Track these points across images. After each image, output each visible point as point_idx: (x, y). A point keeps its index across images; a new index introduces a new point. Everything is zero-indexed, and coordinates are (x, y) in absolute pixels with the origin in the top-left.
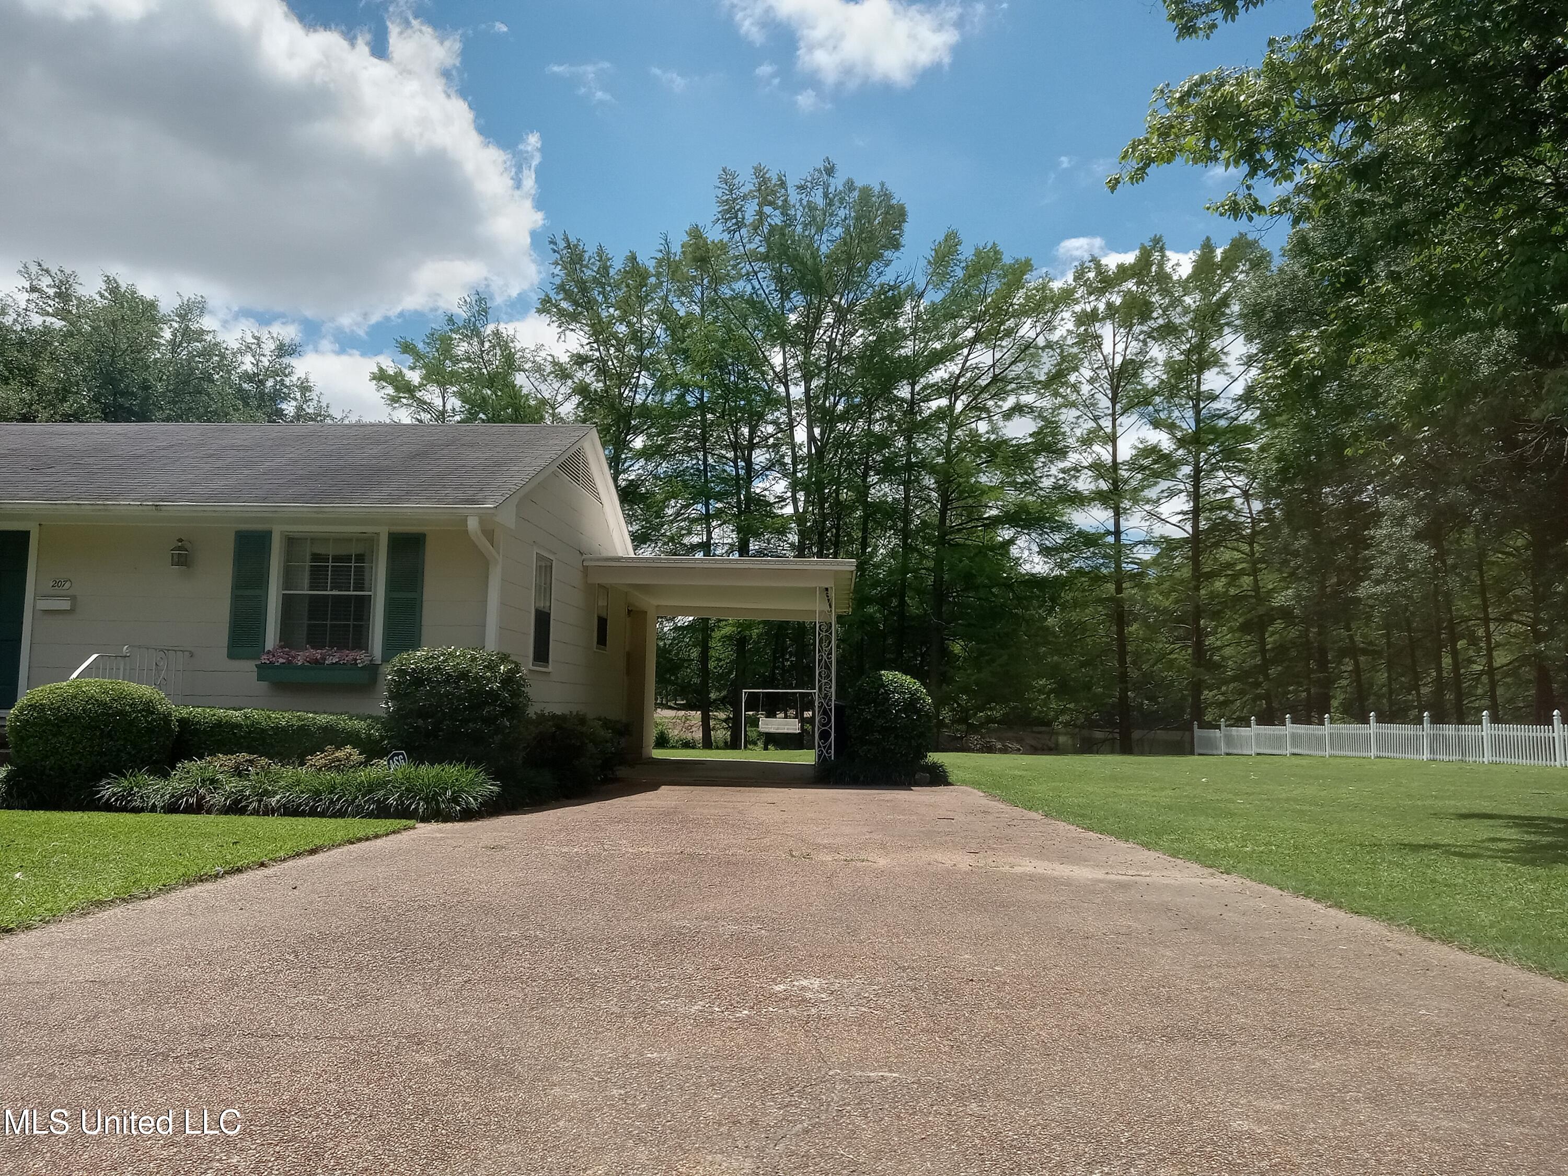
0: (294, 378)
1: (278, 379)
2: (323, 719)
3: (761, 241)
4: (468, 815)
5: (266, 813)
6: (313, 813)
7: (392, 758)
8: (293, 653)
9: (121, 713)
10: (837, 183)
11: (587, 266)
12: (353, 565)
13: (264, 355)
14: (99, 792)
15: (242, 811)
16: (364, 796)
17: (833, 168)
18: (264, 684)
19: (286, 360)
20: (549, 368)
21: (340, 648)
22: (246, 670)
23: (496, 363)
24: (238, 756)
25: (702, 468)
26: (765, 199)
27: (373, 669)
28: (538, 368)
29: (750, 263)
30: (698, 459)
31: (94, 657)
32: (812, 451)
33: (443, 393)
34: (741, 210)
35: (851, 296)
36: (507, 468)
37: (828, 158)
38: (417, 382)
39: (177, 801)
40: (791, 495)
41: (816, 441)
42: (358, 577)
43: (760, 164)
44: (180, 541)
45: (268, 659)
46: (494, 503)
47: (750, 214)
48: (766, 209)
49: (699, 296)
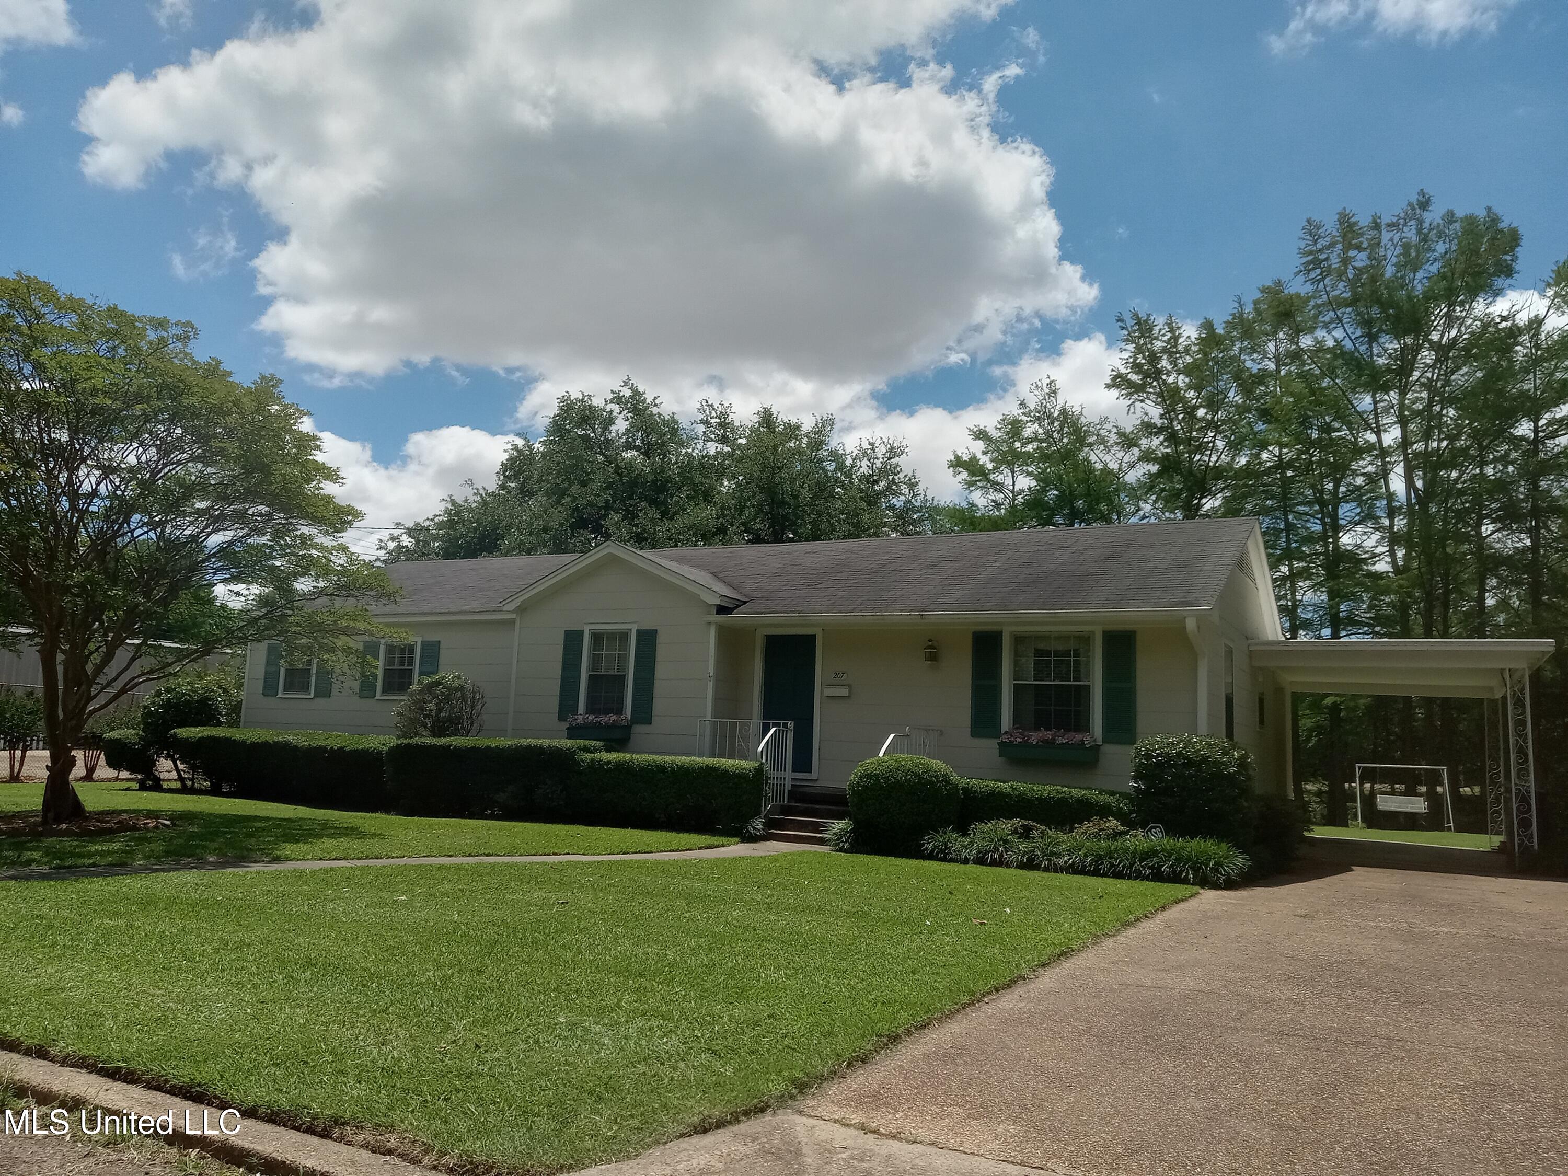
0: (901, 475)
1: (890, 478)
2: (1076, 793)
3: (1345, 287)
5: (1056, 871)
6: (1096, 873)
7: (1150, 830)
8: (1026, 733)
9: (930, 783)
10: (1433, 216)
11: (1157, 338)
12: (1072, 659)
13: (877, 459)
14: (924, 845)
15: (1037, 867)
16: (1141, 861)
17: (1428, 200)
18: (1003, 759)
19: (894, 461)
20: (1113, 438)
21: (1068, 730)
22: (988, 747)
23: (1065, 440)
24: (1015, 821)
25: (1282, 527)
26: (1350, 243)
27: (1096, 748)
28: (1102, 441)
29: (1334, 310)
30: (1277, 518)
31: (892, 736)
32: (1413, 501)
33: (1013, 473)
34: (1326, 259)
35: (1454, 333)
36: (1199, 569)
37: (1422, 190)
38: (990, 466)
39: (984, 855)
40: (1387, 549)
41: (1416, 490)
42: (1077, 670)
43: (1345, 209)
44: (930, 641)
45: (1005, 739)
46: (1208, 604)
47: (1335, 261)
48: (1352, 253)
49: (1274, 351)
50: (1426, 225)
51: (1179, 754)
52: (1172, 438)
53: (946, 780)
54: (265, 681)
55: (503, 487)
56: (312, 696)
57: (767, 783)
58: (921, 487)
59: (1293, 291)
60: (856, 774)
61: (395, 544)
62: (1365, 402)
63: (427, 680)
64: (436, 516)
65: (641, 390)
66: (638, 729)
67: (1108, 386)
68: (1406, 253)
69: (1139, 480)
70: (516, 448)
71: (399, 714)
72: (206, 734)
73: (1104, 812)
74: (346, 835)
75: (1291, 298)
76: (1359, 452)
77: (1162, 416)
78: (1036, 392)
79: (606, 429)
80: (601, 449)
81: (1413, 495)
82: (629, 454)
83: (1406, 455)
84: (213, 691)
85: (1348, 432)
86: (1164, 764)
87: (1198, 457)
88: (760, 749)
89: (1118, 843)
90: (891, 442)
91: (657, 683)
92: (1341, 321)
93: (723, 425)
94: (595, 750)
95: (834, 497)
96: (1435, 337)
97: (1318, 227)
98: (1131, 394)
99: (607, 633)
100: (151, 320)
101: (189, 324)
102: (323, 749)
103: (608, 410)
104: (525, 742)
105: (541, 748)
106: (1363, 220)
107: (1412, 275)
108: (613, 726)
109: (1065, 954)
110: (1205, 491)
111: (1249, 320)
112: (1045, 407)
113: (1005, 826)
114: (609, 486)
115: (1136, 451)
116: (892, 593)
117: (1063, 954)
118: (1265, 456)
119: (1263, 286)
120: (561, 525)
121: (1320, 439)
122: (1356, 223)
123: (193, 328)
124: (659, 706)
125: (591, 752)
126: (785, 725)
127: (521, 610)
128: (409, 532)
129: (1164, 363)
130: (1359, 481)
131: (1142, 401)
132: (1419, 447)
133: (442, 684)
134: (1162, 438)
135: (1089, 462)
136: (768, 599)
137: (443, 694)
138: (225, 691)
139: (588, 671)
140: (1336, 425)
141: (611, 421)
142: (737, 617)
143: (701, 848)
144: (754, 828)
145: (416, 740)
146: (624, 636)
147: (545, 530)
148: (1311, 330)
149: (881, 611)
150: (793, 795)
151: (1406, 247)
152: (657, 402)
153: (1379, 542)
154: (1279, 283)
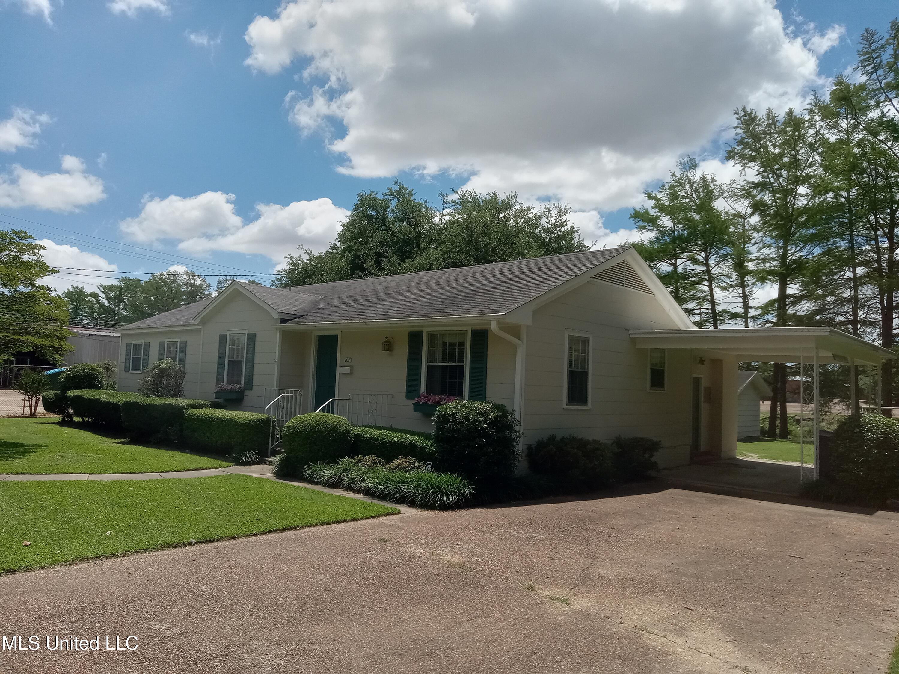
1: (558, 229)
7: (427, 466)
8: (429, 397)
9: (320, 431)
11: (758, 125)
12: (457, 348)
13: (552, 217)
18: (417, 414)
28: (734, 195)
29: (885, 93)
44: (387, 338)
45: (416, 400)
47: (886, 58)
54: (125, 364)
56: (141, 372)
63: (155, 365)
66: (247, 393)
79: (385, 211)
91: (255, 365)
92: (891, 100)
97: (874, 33)
99: (236, 336)
108: (237, 392)
112: (687, 176)
124: (256, 379)
127: (204, 323)
131: (750, 167)
139: (228, 358)
141: (387, 206)
144: (246, 457)
146: (243, 337)
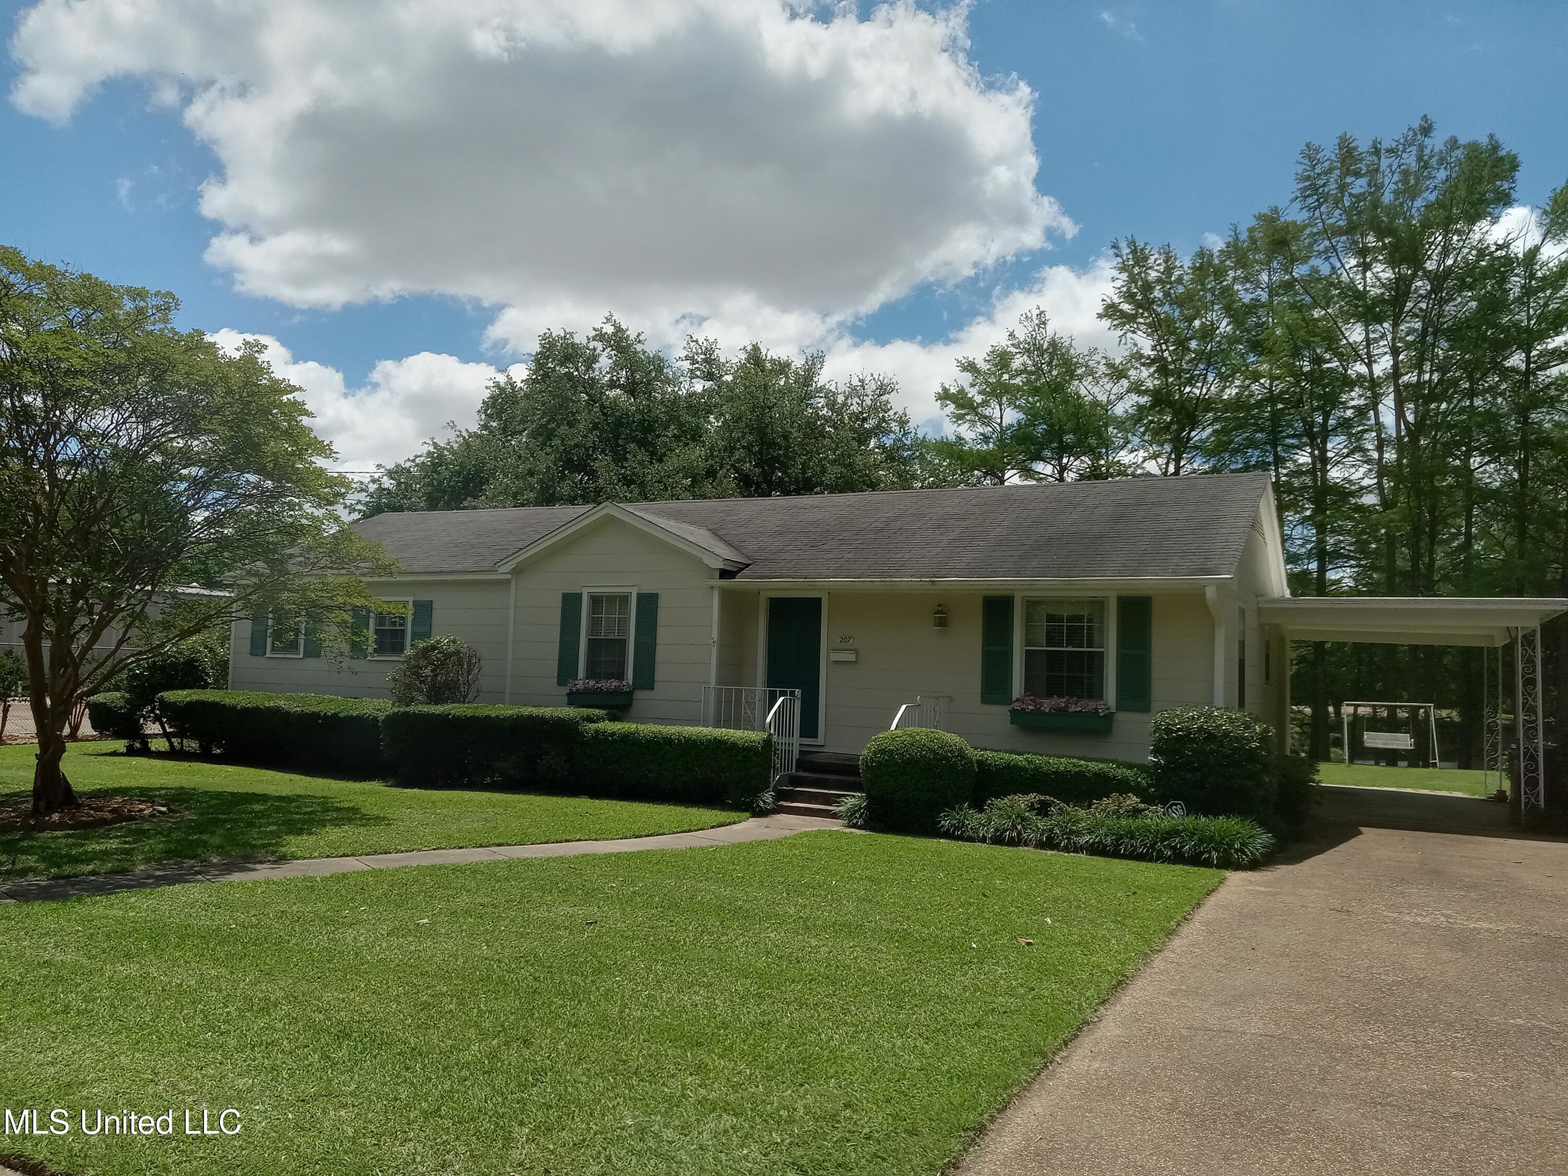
0: (891, 413)
1: (881, 415)
2: (1094, 766)
3: (1341, 215)
4: (1254, 865)
5: (1076, 851)
7: (1170, 807)
8: (1038, 701)
9: (946, 758)
10: (1436, 142)
11: (1150, 268)
12: (1085, 625)
13: (867, 396)
14: (939, 822)
15: (1056, 847)
16: (1163, 841)
17: (1431, 126)
18: (1016, 728)
19: (884, 398)
20: (1102, 369)
21: (1081, 697)
22: (1000, 714)
23: (1055, 373)
24: (1033, 795)
25: (1271, 459)
26: (1348, 169)
27: (1109, 717)
28: (1091, 372)
29: (1329, 239)
30: (1267, 451)
31: (904, 707)
32: (1403, 434)
33: (1000, 406)
34: (1324, 185)
35: (1450, 262)
36: (1215, 531)
37: (1425, 116)
38: (979, 399)
39: (1002, 833)
40: (1376, 481)
41: (1407, 423)
42: (1090, 636)
43: (1345, 133)
44: (939, 606)
45: (1016, 706)
46: (1228, 573)
47: (1332, 187)
48: (1349, 180)
49: (1267, 280)
50: (1427, 151)
51: (1201, 729)
52: (1163, 370)
53: (961, 754)
54: (252, 642)
55: (485, 427)
56: (301, 656)
57: (775, 753)
58: (911, 425)
59: (1289, 219)
60: (869, 749)
61: (376, 486)
62: (1356, 334)
63: (422, 645)
64: (417, 457)
65: (624, 327)
66: (640, 695)
67: (1100, 316)
68: (1405, 181)
69: (1126, 412)
70: (497, 385)
71: (394, 679)
72: (195, 697)
73: (1123, 787)
74: (350, 820)
75: (1287, 227)
76: (1349, 383)
77: (1154, 348)
78: (1026, 323)
79: (589, 367)
80: (585, 388)
81: (1403, 427)
82: (612, 393)
83: (1397, 386)
84: (199, 652)
85: (1338, 363)
86: (1185, 738)
87: (1188, 389)
88: (768, 720)
89: (1139, 822)
90: (881, 379)
91: (659, 649)
92: (1336, 250)
93: (708, 361)
94: (598, 720)
95: (824, 437)
96: (1430, 265)
97: (1317, 151)
98: (1124, 324)
99: (607, 597)
100: (129, 290)
101: (169, 294)
102: (316, 715)
103: (591, 347)
104: (527, 711)
105: (543, 718)
106: (1363, 145)
107: (1410, 204)
108: (616, 692)
109: (1121, 983)
110: (1194, 423)
111: (1243, 249)
112: (1035, 338)
113: (1022, 801)
114: (596, 426)
115: (1125, 383)
116: (899, 556)
117: (1120, 983)
118: (1255, 387)
119: (1260, 213)
120: (548, 468)
121: (1312, 372)
122: (1355, 148)
123: (173, 299)
124: (661, 672)
125: (594, 722)
126: (792, 694)
127: (517, 571)
128: (391, 474)
129: (1157, 293)
130: (1349, 413)
131: (1134, 332)
132: (1410, 378)
133: (437, 648)
134: (1152, 370)
135: (1079, 397)
136: (771, 561)
137: (439, 659)
138: (211, 650)
139: (587, 634)
140: (1327, 356)
141: (594, 359)
142: (739, 581)
143: (713, 827)
144: (764, 802)
145: (412, 709)
146: (625, 599)
147: (531, 473)
148: (1305, 260)
149: (890, 576)
150: (801, 764)
151: (1406, 174)
152: (641, 338)
153: (1366, 475)
154: (1275, 210)
